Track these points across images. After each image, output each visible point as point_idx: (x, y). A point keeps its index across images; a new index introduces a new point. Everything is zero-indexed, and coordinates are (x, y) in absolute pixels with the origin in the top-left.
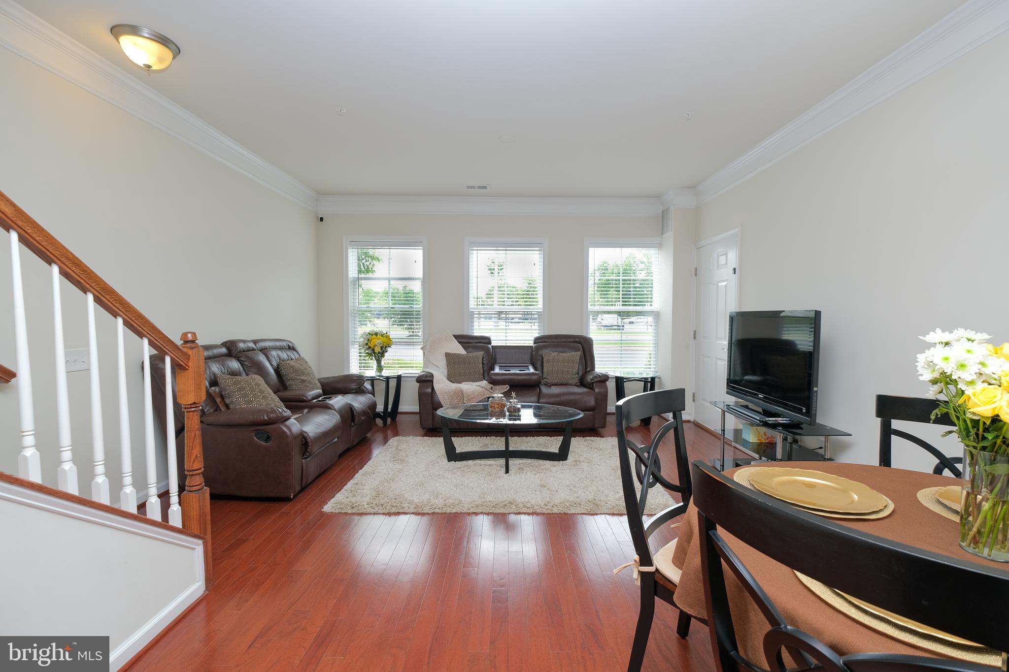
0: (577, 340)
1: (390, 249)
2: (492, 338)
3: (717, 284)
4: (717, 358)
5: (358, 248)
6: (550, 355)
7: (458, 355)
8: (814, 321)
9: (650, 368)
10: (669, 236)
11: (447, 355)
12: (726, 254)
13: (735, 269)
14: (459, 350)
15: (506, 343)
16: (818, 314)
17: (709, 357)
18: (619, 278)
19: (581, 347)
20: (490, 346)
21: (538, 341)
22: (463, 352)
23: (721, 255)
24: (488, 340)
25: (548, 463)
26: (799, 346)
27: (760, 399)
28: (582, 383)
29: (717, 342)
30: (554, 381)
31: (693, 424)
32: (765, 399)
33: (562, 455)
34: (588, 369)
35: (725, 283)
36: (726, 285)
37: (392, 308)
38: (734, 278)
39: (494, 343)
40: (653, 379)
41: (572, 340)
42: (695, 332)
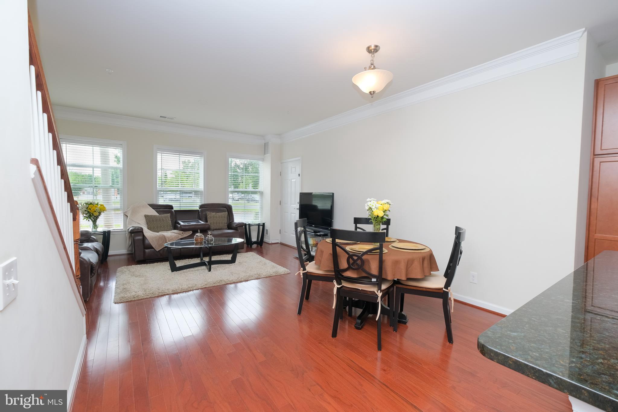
0: (224, 206)
1: (93, 146)
2: (173, 206)
3: (291, 180)
4: (291, 213)
5: (66, 144)
6: (211, 215)
7: (155, 216)
8: (331, 197)
9: (258, 220)
10: (268, 156)
11: (146, 216)
12: (295, 168)
13: (299, 174)
14: (153, 213)
15: (180, 209)
16: (333, 194)
17: (288, 213)
18: (243, 174)
19: (226, 210)
20: (173, 210)
21: (201, 207)
22: (157, 214)
23: (292, 168)
24: (171, 207)
25: (227, 265)
26: (319, 208)
27: (313, 227)
28: (230, 227)
29: (291, 206)
30: (215, 228)
31: (280, 244)
32: (315, 227)
33: (233, 261)
34: (231, 221)
35: (295, 180)
36: (295, 181)
37: (95, 186)
38: (299, 178)
39: (175, 209)
40: (264, 224)
41: (221, 206)
42: (280, 201)
